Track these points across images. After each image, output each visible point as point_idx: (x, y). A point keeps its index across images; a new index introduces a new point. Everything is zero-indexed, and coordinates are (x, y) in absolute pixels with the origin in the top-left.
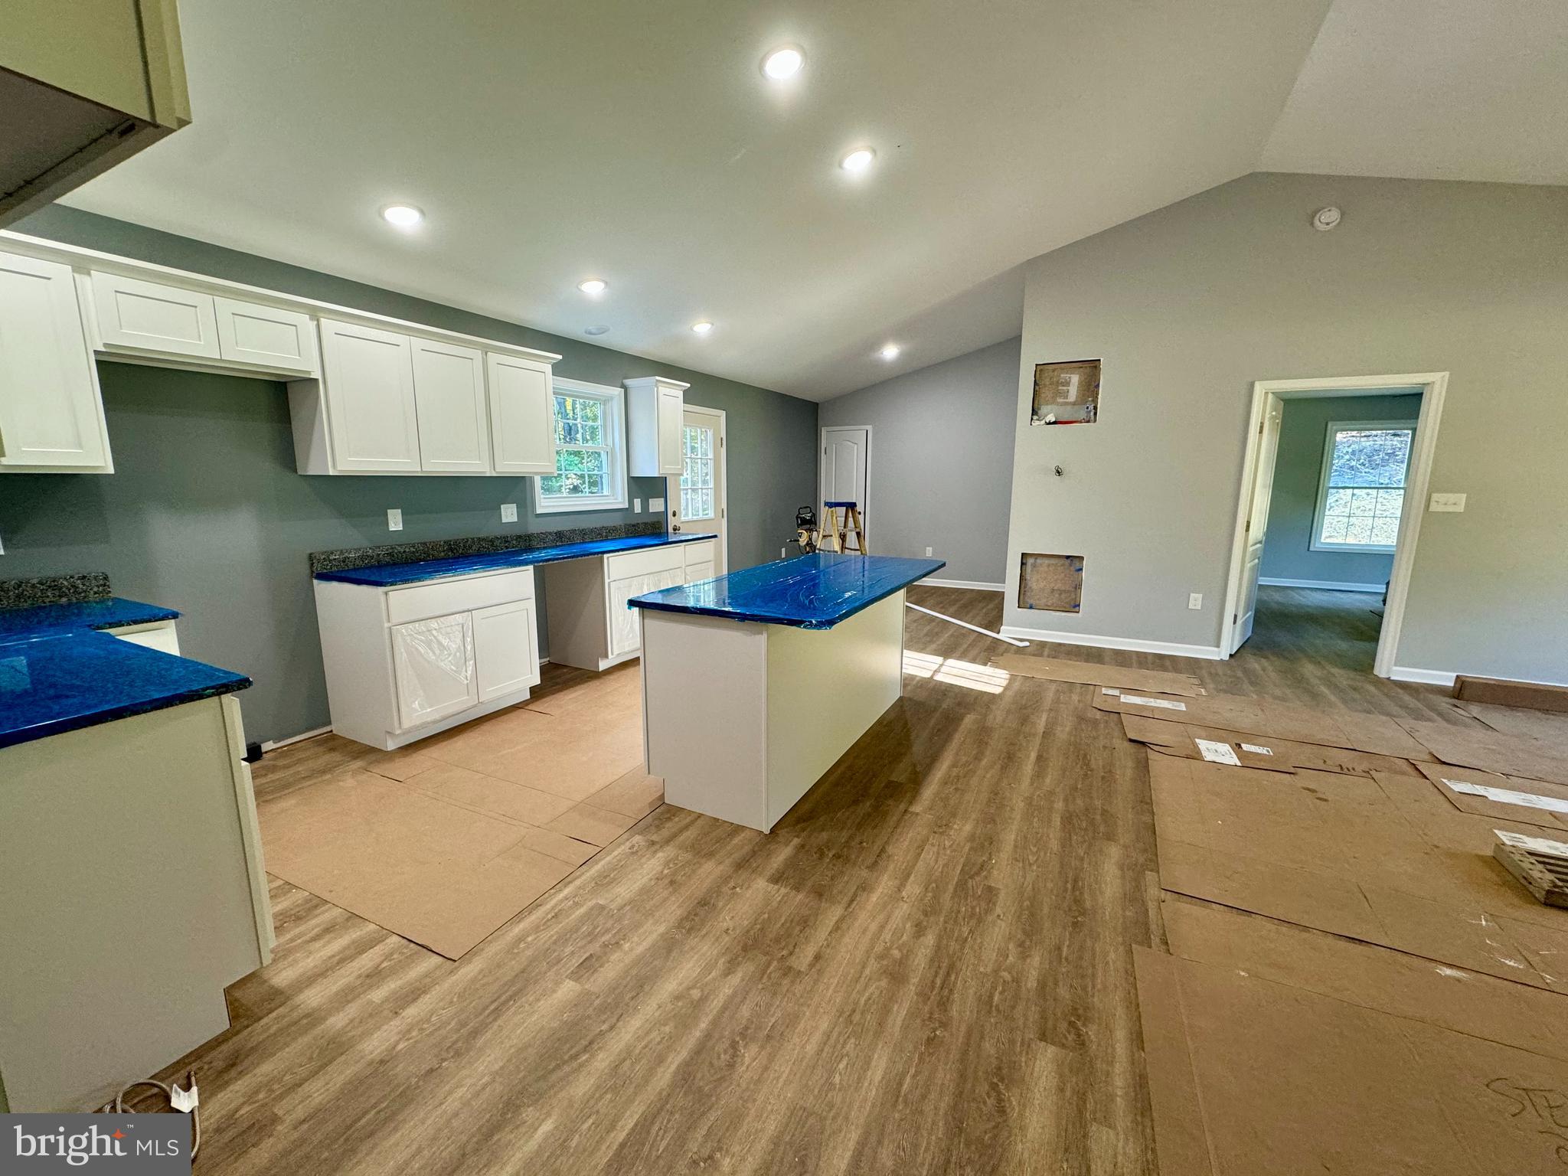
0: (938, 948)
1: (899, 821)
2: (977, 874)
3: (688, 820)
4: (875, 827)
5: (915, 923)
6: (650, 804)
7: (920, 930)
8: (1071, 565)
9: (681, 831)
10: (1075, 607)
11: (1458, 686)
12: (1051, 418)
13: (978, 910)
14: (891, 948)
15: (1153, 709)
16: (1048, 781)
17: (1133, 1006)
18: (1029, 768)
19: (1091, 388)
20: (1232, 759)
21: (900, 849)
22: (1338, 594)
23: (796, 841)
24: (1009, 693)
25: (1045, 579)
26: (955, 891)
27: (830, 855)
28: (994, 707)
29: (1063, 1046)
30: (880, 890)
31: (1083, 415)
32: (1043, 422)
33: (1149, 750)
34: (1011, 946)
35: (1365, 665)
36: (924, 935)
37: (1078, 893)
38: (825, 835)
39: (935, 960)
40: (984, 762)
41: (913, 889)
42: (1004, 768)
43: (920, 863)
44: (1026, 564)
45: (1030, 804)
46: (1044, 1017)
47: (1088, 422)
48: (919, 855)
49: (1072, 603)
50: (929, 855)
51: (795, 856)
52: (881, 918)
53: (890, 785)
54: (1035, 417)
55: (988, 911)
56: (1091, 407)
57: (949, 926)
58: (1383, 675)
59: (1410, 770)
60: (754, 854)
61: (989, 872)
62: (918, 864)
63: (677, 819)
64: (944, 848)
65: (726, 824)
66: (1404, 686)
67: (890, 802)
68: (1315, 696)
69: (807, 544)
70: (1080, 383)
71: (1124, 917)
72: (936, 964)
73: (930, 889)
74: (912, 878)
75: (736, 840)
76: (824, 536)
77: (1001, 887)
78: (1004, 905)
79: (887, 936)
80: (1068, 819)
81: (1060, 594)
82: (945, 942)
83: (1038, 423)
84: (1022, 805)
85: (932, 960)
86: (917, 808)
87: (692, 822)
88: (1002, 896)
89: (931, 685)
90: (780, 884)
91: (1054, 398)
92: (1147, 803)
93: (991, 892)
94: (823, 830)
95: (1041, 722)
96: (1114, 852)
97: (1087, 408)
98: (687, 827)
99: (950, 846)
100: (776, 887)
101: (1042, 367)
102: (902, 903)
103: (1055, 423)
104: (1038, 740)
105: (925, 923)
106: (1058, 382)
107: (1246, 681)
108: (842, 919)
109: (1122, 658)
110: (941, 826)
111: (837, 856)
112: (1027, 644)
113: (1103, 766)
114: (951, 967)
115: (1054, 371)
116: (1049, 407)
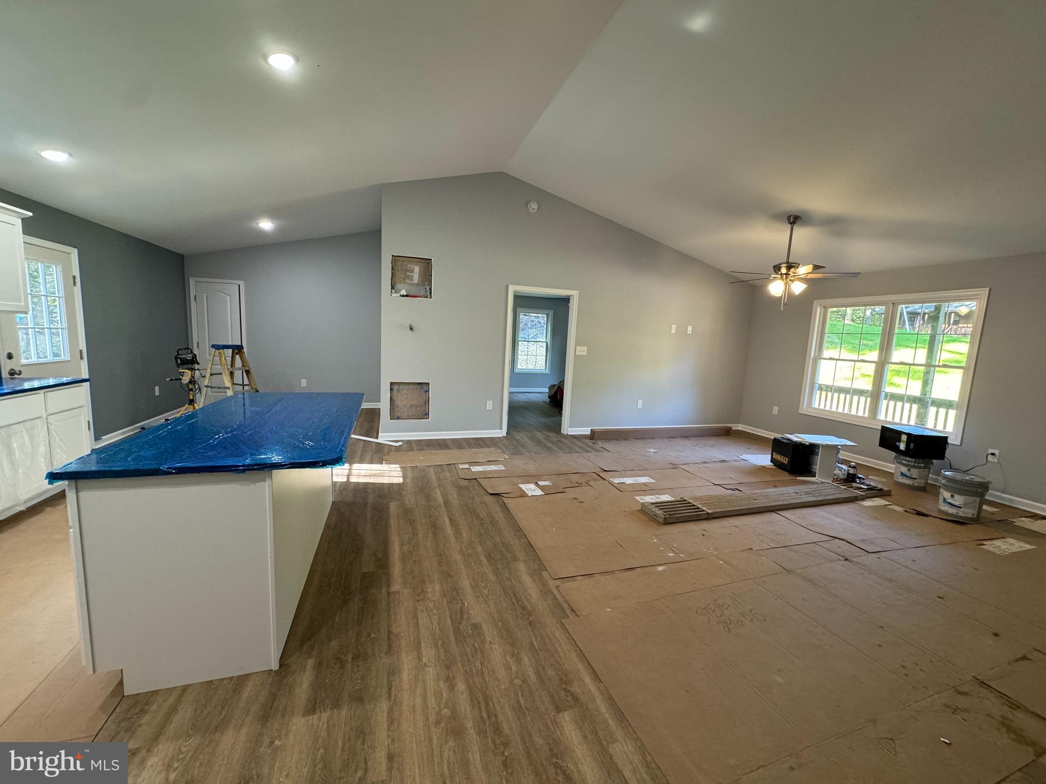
0: (470, 688)
1: (388, 603)
2: (462, 618)
3: (171, 701)
4: (373, 617)
5: (444, 679)
6: (102, 708)
7: (451, 682)
8: (421, 388)
9: (168, 718)
10: (426, 415)
11: (592, 433)
12: (404, 292)
13: (477, 645)
14: (440, 710)
15: (490, 472)
16: (464, 535)
17: (583, 657)
18: (449, 530)
19: (427, 276)
20: (539, 492)
21: (402, 624)
22: (527, 394)
23: (311, 662)
24: (408, 481)
25: (406, 398)
26: (456, 638)
27: (350, 659)
28: (404, 493)
29: (570, 707)
30: (406, 667)
31: (423, 293)
32: (399, 294)
33: (503, 498)
34: (509, 659)
35: (557, 428)
36: (456, 685)
37: (520, 603)
38: (334, 644)
39: (473, 700)
40: (420, 535)
41: (428, 653)
42: (435, 534)
43: (422, 630)
44: (393, 389)
45: (464, 555)
46: (552, 696)
47: (426, 297)
48: (417, 624)
49: (424, 413)
50: (423, 620)
51: (317, 678)
52: (419, 691)
53: (364, 577)
54: (393, 291)
55: (483, 641)
56: (428, 289)
57: (467, 668)
58: (565, 433)
59: (598, 477)
60: (273, 697)
61: (468, 614)
62: (421, 632)
63: (154, 707)
64: (431, 610)
65: (225, 682)
66: (574, 437)
67: (373, 591)
68: (549, 449)
69: (190, 382)
70: (420, 272)
71: (548, 605)
72: (476, 702)
73: (440, 647)
74: (423, 645)
75: (246, 694)
76: (211, 375)
77: (480, 621)
78: (489, 632)
79: (432, 702)
80: (489, 556)
81: (416, 408)
82: (471, 681)
83: (394, 295)
84: (459, 557)
85: (472, 701)
86: (396, 587)
87: (179, 701)
88: (484, 626)
89: (351, 487)
90: (318, 711)
91: (404, 279)
92: (519, 531)
93: (476, 627)
94: (330, 640)
95: (438, 495)
96: (522, 567)
97: (426, 288)
98: (174, 709)
99: (434, 606)
100: (316, 716)
101: (395, 258)
102: (427, 669)
103: (406, 296)
104: (443, 509)
105: (451, 675)
106: (406, 269)
107: (520, 447)
108: (391, 711)
109: (458, 444)
110: (419, 593)
111: (356, 657)
112: (401, 443)
113: (487, 515)
114: (486, 698)
115: (403, 261)
116: (402, 285)
